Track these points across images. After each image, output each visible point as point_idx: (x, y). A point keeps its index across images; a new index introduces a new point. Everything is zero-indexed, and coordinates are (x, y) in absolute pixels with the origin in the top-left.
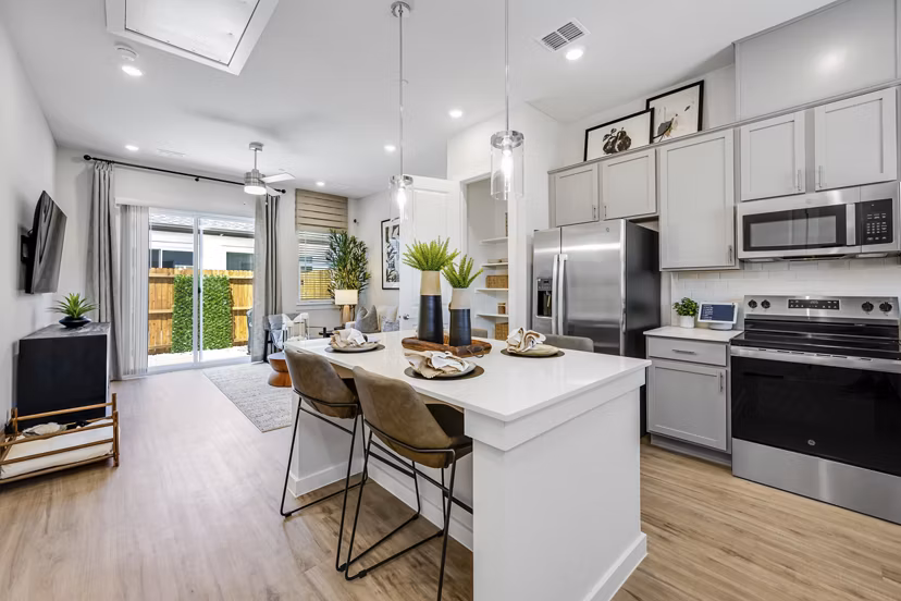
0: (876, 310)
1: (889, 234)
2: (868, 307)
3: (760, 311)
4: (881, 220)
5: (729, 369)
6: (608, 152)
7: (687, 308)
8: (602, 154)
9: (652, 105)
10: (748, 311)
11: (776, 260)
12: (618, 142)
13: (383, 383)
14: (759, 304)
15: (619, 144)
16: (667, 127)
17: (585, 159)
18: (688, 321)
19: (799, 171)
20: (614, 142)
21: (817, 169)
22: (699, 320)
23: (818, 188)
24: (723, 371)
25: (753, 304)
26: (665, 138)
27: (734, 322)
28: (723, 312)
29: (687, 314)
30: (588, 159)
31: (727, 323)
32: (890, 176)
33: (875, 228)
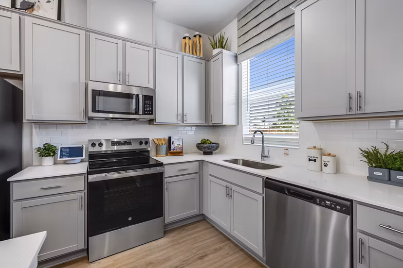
0: (143, 144)
1: (152, 111)
2: (141, 143)
3: (97, 149)
4: (149, 104)
5: (86, 191)
7: (48, 151)
10: (91, 149)
11: (107, 119)
14: (97, 145)
16: (31, 6)
18: (48, 161)
19: (120, 72)
21: (127, 74)
22: (59, 159)
23: (127, 84)
24: (82, 194)
25: (93, 145)
27: (84, 157)
28: (75, 152)
29: (49, 155)
31: (79, 159)
32: (151, 86)
33: (148, 108)
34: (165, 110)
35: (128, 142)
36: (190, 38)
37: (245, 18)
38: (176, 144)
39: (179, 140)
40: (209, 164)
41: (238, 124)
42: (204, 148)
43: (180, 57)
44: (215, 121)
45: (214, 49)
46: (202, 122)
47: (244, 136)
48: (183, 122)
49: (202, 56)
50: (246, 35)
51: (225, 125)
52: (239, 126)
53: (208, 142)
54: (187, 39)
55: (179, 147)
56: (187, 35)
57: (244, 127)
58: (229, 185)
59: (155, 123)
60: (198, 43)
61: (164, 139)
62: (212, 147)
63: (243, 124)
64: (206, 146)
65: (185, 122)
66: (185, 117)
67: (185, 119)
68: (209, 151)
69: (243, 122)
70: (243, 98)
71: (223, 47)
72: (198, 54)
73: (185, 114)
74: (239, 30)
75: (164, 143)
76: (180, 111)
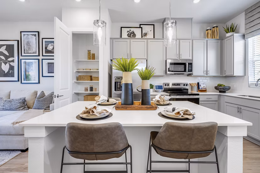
0: (185, 86)
1: (192, 70)
2: (184, 85)
3: (167, 87)
4: (190, 67)
6: (129, 37)
8: (127, 37)
9: (141, 26)
10: (165, 87)
12: (132, 34)
13: (207, 125)
15: (132, 35)
16: (146, 34)
17: (121, 37)
20: (131, 34)
21: (180, 54)
25: (166, 85)
26: (145, 37)
27: (163, 90)
29: (152, 88)
30: (122, 37)
31: (161, 90)
32: (191, 58)
33: (190, 68)
34: (198, 69)
35: (178, 84)
36: (210, 30)
37: (251, 12)
38: (202, 86)
39: (204, 84)
40: (225, 97)
41: (245, 75)
42: (221, 88)
43: (205, 41)
44: (228, 74)
45: (227, 33)
46: (219, 75)
47: (250, 82)
48: (207, 75)
49: (218, 38)
50: (252, 23)
51: (235, 76)
52: (246, 76)
53: (223, 85)
54: (209, 30)
55: (204, 88)
56: (209, 28)
57: (249, 77)
58: (239, 106)
59: (192, 76)
60: (215, 31)
61: (195, 84)
62: (226, 88)
63: (249, 75)
64: (221, 87)
65: (208, 75)
66: (208, 72)
67: (208, 73)
68: (224, 90)
69: (249, 74)
70: (249, 60)
71: (233, 31)
72: (216, 37)
73: (208, 70)
74: (246, 20)
75: (195, 85)
76: (205, 69)
